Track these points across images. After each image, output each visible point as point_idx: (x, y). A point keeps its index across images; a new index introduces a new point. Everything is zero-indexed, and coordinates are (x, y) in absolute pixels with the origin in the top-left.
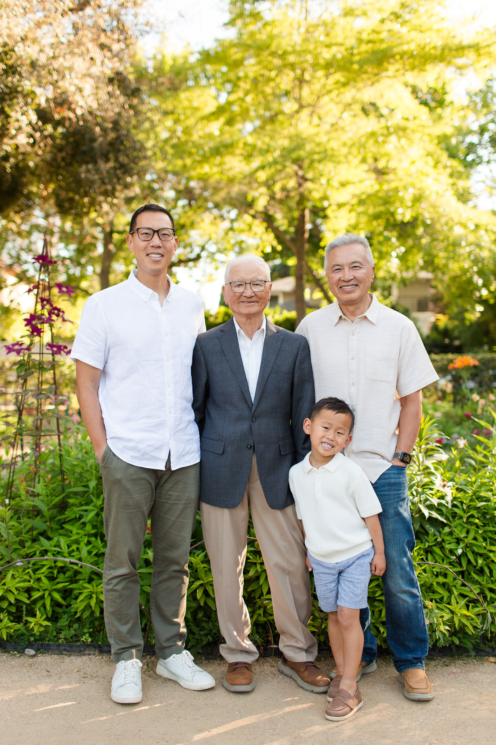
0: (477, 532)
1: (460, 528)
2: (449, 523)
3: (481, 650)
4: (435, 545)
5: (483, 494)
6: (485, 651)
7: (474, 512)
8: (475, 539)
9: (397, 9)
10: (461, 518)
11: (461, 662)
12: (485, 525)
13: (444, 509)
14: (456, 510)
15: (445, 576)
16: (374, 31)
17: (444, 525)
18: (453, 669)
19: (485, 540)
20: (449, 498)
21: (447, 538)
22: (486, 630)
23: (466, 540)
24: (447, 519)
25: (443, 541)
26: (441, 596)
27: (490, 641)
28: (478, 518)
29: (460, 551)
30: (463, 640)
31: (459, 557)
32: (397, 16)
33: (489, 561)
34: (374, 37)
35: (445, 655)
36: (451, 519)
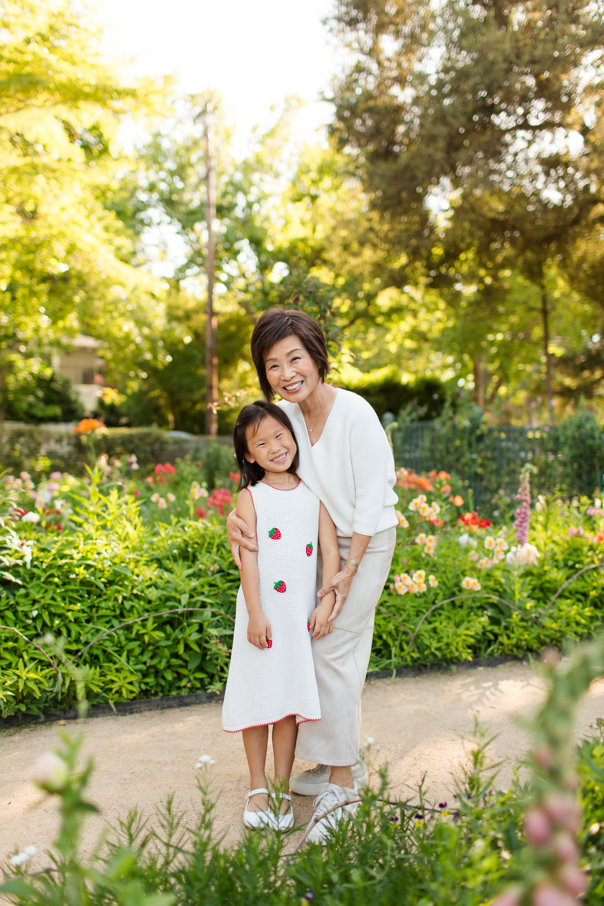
0: (55, 592)
1: (38, 589)
2: (25, 584)
3: (52, 715)
4: (8, 609)
5: (67, 552)
6: (56, 715)
7: (54, 571)
8: (53, 599)
9: (45, 30)
10: (39, 578)
11: (27, 730)
12: (64, 584)
13: (21, 570)
14: (35, 570)
15: (16, 640)
16: (17, 50)
17: (18, 587)
18: (16, 738)
19: (64, 599)
20: (28, 559)
21: (21, 600)
22: (57, 693)
23: (43, 601)
24: (24, 580)
25: (18, 604)
26: (8, 662)
27: (61, 703)
28: (58, 577)
29: (35, 613)
30: (30, 706)
31: (34, 619)
32: (44, 39)
33: (67, 621)
34: (16, 56)
35: (11, 726)
36: (28, 580)
